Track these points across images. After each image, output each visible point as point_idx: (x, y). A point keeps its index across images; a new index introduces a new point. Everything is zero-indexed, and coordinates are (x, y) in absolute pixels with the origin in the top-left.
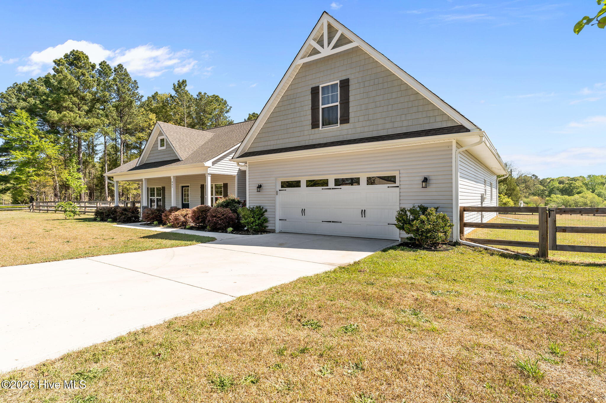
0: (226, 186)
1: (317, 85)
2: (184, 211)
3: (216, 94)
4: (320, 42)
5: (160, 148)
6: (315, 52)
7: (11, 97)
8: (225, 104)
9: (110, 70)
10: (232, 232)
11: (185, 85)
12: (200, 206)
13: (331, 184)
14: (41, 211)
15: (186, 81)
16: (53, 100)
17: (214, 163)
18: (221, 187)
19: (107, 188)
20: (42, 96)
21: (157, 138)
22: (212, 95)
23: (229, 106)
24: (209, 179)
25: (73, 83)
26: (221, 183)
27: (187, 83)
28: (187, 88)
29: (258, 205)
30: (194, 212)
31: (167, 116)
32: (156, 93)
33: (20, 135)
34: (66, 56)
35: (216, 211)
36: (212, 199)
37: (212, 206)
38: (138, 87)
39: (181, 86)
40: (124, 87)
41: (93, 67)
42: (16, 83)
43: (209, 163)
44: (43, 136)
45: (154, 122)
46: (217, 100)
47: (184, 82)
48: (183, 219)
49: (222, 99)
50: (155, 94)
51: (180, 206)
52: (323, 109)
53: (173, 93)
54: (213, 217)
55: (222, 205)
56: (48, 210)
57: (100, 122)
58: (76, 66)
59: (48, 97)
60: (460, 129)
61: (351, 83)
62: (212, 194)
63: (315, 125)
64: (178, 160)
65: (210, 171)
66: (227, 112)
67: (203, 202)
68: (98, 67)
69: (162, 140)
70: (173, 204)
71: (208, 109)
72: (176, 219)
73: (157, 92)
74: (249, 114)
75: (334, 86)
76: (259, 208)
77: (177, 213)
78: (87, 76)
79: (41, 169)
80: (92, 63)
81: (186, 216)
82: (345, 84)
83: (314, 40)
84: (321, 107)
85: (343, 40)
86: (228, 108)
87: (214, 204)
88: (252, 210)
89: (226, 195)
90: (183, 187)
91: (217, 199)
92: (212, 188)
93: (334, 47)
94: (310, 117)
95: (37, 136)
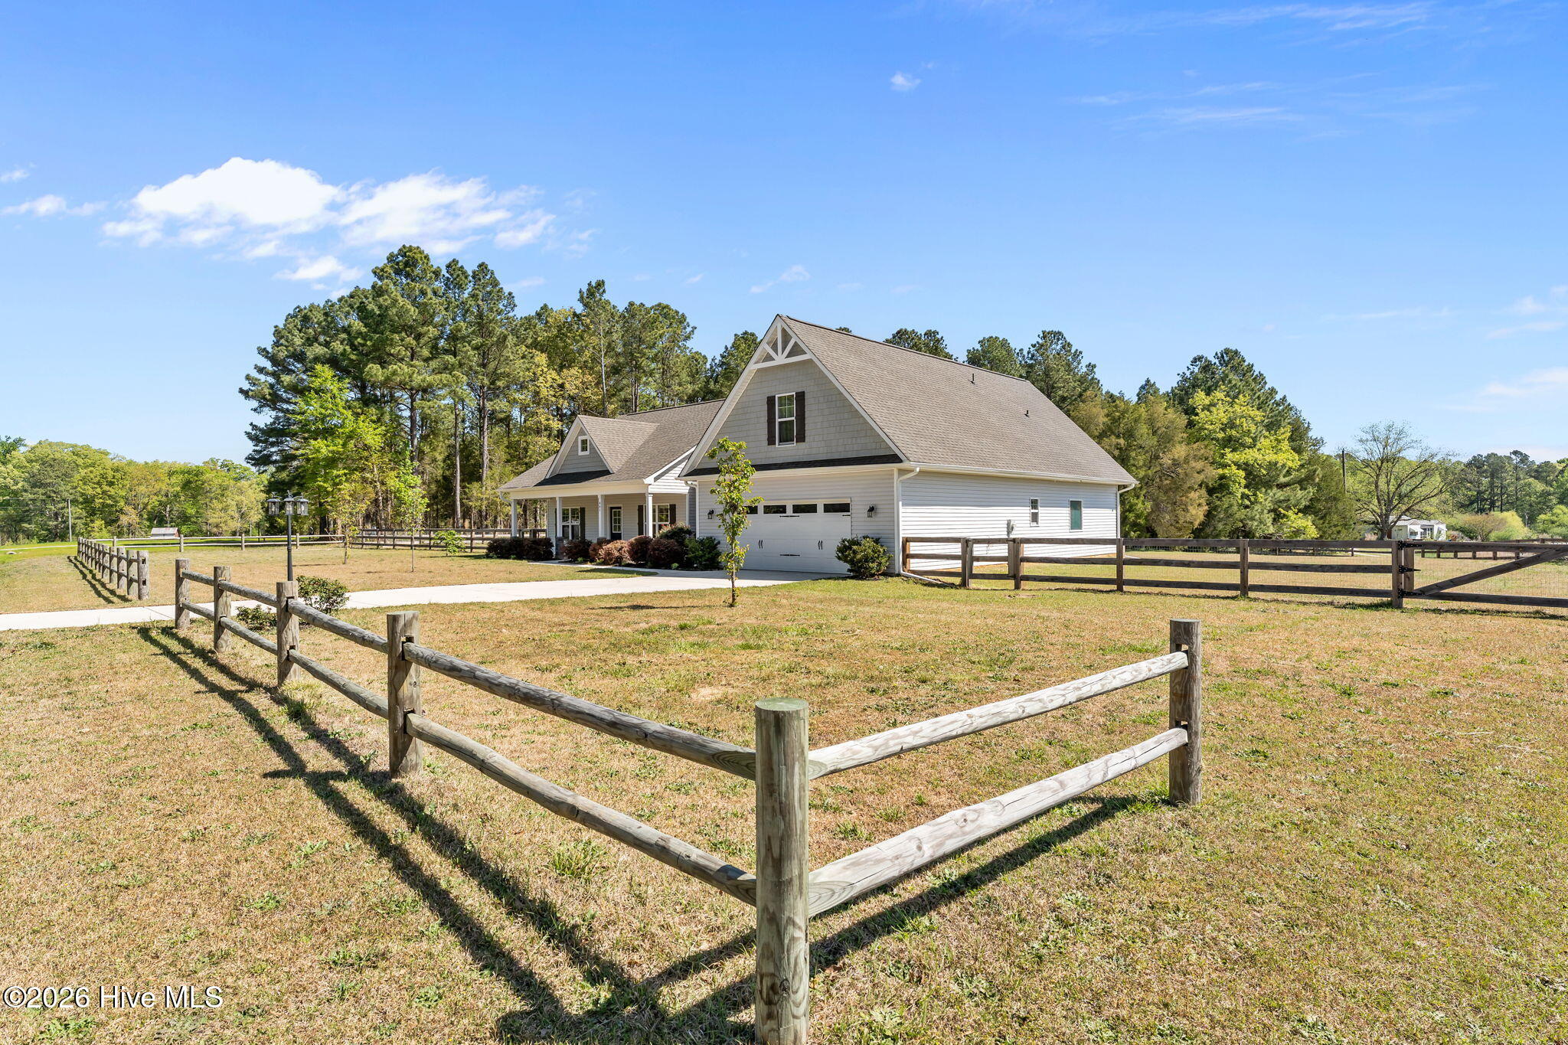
0: (673, 508)
1: (773, 395)
2: (618, 544)
3: (665, 303)
4: (775, 347)
5: (581, 453)
6: (769, 358)
7: (293, 335)
8: (681, 322)
9: (466, 277)
10: (677, 569)
11: (601, 290)
12: (638, 537)
13: (789, 510)
14: (364, 547)
15: (603, 282)
16: (373, 345)
17: (656, 479)
18: (667, 510)
19: (458, 503)
20: (357, 338)
21: (577, 438)
22: (657, 303)
23: (691, 325)
24: (650, 499)
25: (408, 311)
26: (667, 504)
27: (607, 286)
28: (606, 296)
29: (709, 535)
30: (631, 544)
31: (567, 354)
32: (545, 307)
33: (323, 411)
34: (391, 258)
35: (658, 542)
36: (654, 526)
37: (654, 536)
38: (515, 306)
39: (593, 293)
40: (491, 310)
41: (437, 273)
42: (298, 307)
43: (649, 480)
44: (359, 411)
45: (542, 371)
46: (666, 316)
47: (600, 284)
48: (617, 554)
49: (677, 312)
50: (542, 308)
51: (608, 538)
52: (780, 423)
53: (579, 308)
54: (654, 550)
55: (666, 536)
56: (394, 545)
57: (451, 379)
58: (407, 276)
59: (366, 340)
60: (894, 459)
61: (807, 396)
62: (654, 520)
63: (771, 441)
64: (606, 473)
65: (651, 490)
66: (687, 338)
67: (641, 532)
68: (444, 272)
69: (584, 442)
70: (601, 535)
71: (648, 336)
72: (609, 554)
73: (545, 305)
74: (736, 335)
75: (790, 398)
76: (710, 539)
77: (609, 546)
78: (429, 297)
79: (356, 470)
80: (435, 267)
81: (621, 549)
82: (801, 397)
83: (768, 343)
84: (778, 420)
85: (796, 350)
86: (689, 330)
87: (657, 535)
88: (701, 542)
89: (673, 521)
90: (612, 508)
91: (660, 527)
92: (654, 511)
93: (788, 356)
94: (765, 431)
95: (350, 412)
